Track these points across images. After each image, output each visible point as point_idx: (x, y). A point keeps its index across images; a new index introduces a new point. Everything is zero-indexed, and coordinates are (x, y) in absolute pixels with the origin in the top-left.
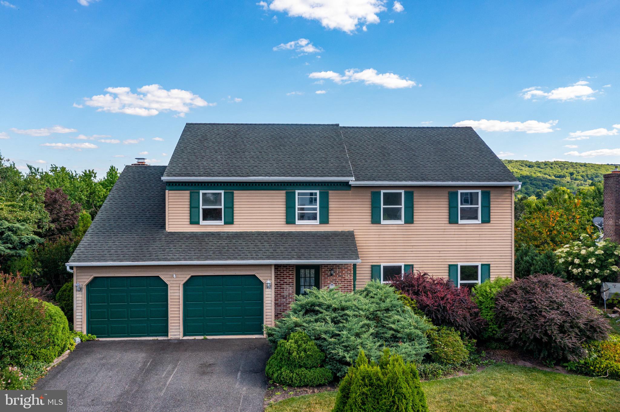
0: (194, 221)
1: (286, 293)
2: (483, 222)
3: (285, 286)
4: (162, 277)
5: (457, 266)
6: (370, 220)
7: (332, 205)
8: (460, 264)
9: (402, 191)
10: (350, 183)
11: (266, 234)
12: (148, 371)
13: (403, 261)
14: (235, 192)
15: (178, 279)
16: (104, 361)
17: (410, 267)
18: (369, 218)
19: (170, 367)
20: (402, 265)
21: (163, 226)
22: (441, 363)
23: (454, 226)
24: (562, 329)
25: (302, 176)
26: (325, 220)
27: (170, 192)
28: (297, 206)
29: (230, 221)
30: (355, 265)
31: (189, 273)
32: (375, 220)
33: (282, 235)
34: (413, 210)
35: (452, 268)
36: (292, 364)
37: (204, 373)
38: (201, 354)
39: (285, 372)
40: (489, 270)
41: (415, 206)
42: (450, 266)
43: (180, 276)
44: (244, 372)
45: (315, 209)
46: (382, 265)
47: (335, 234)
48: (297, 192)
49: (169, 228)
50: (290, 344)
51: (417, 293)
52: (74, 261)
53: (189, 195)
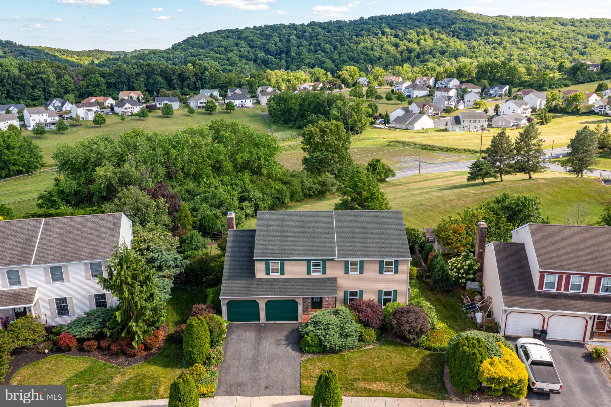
0: (268, 273)
1: (307, 302)
2: (395, 273)
4: (257, 301)
7: (327, 267)
8: (383, 290)
9: (359, 261)
10: (335, 259)
11: (298, 279)
12: (258, 344)
14: (285, 263)
15: (262, 301)
16: (240, 337)
17: (361, 292)
18: (344, 272)
19: (265, 341)
20: (358, 290)
21: (254, 276)
22: (364, 342)
23: (381, 275)
24: (409, 332)
25: (314, 256)
26: (324, 273)
27: (257, 262)
28: (312, 267)
29: (283, 273)
30: (336, 297)
31: (267, 300)
32: (346, 273)
33: (305, 280)
34: (363, 269)
35: (380, 292)
36: (310, 346)
37: (278, 345)
38: (275, 333)
39: (307, 349)
40: (397, 292)
41: (364, 267)
43: (264, 300)
44: (292, 344)
45: (320, 268)
46: (349, 290)
47: (328, 279)
48: (312, 261)
49: (257, 276)
50: (309, 339)
51: (359, 312)
52: (222, 296)
53: (265, 264)
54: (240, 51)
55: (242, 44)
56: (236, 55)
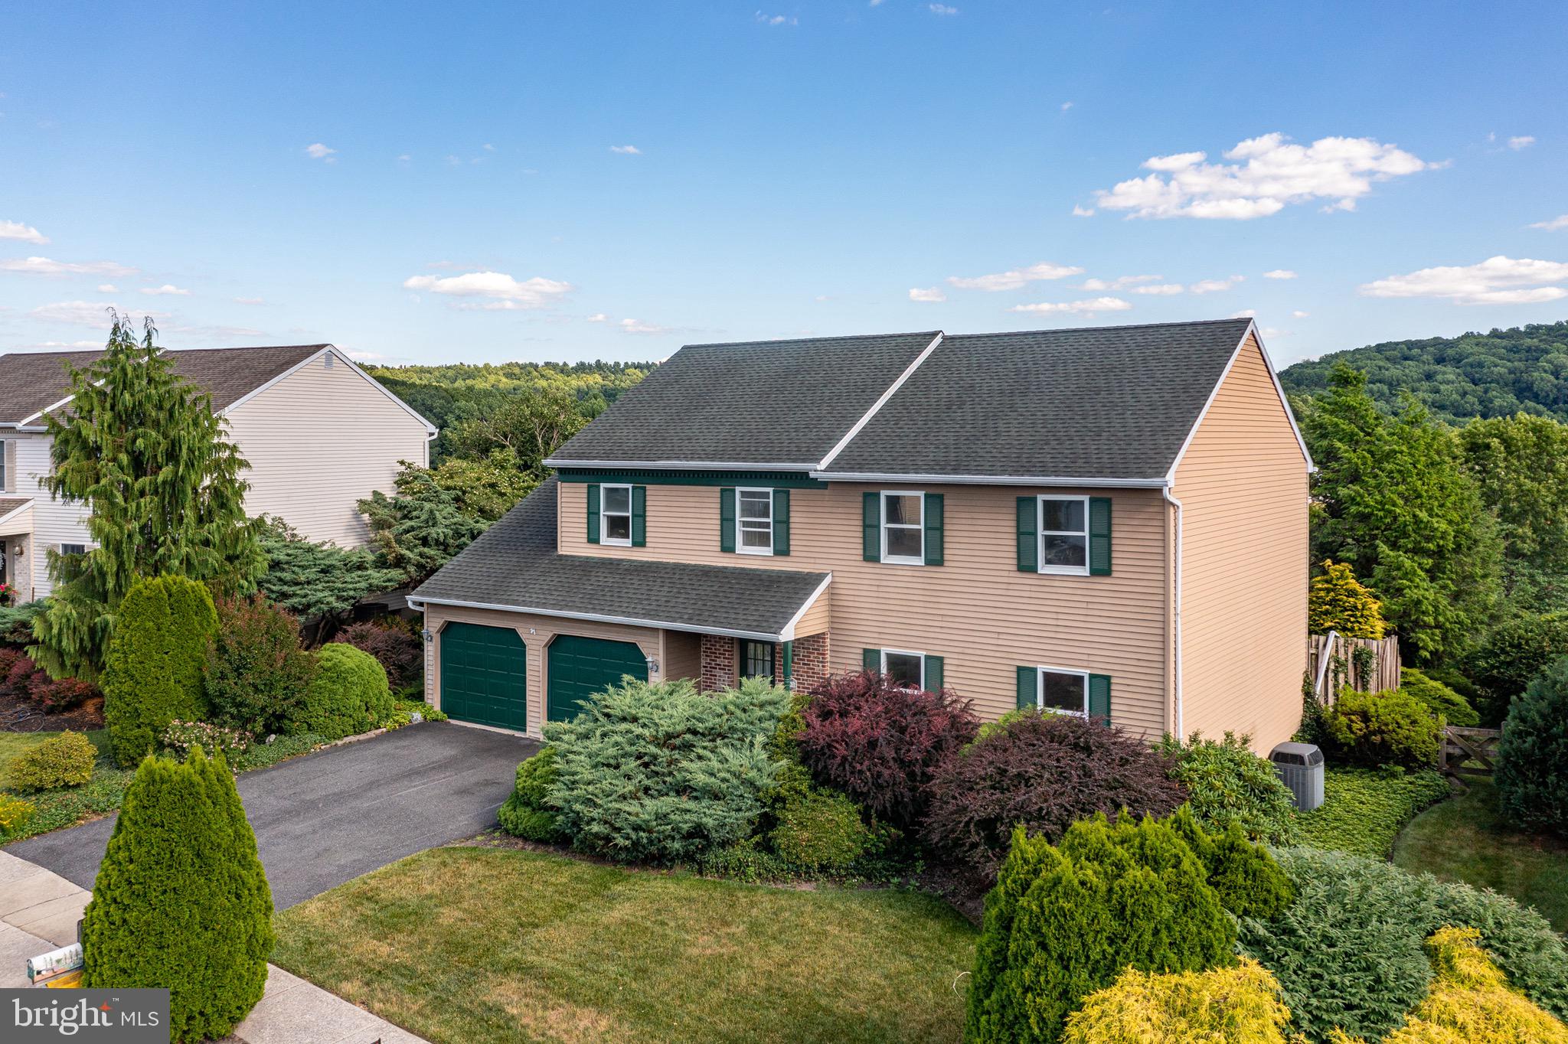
0: (592, 538)
2: (1094, 572)
3: (717, 672)
4: (520, 631)
5: (1034, 670)
6: (861, 552)
7: (796, 518)
8: (1041, 669)
9: (921, 494)
10: (812, 475)
11: (686, 566)
13: (924, 646)
14: (648, 487)
15: (537, 637)
17: (937, 663)
18: (859, 549)
20: (921, 654)
21: (553, 544)
23: (1027, 579)
26: (783, 548)
27: (564, 484)
28: (738, 518)
29: (640, 543)
31: (551, 628)
32: (871, 555)
33: (714, 575)
34: (942, 536)
35: (1024, 675)
40: (1109, 690)
41: (946, 527)
42: (1020, 670)
43: (541, 632)
45: (767, 525)
46: (886, 650)
47: (797, 578)
48: (738, 489)
49: (562, 548)
52: (422, 594)
53: (586, 491)
54: (1437, 391)
55: (1444, 373)
56: (1424, 402)
